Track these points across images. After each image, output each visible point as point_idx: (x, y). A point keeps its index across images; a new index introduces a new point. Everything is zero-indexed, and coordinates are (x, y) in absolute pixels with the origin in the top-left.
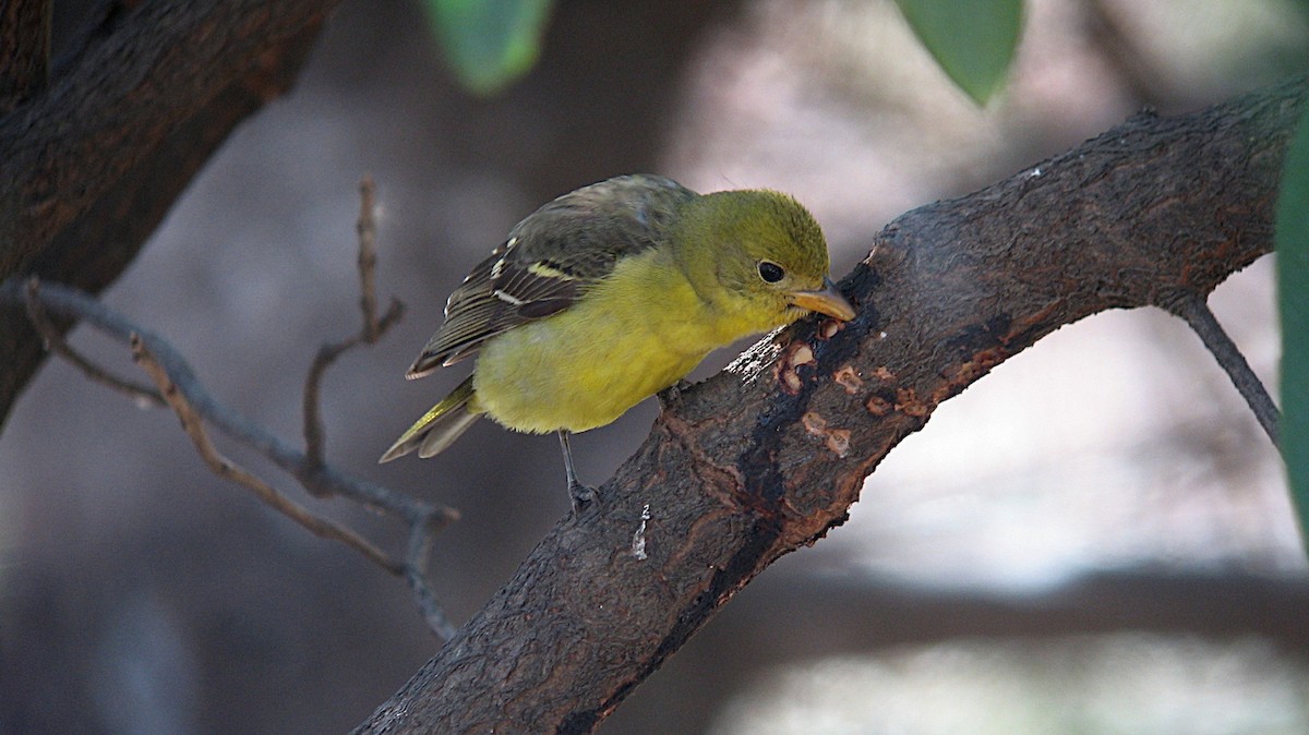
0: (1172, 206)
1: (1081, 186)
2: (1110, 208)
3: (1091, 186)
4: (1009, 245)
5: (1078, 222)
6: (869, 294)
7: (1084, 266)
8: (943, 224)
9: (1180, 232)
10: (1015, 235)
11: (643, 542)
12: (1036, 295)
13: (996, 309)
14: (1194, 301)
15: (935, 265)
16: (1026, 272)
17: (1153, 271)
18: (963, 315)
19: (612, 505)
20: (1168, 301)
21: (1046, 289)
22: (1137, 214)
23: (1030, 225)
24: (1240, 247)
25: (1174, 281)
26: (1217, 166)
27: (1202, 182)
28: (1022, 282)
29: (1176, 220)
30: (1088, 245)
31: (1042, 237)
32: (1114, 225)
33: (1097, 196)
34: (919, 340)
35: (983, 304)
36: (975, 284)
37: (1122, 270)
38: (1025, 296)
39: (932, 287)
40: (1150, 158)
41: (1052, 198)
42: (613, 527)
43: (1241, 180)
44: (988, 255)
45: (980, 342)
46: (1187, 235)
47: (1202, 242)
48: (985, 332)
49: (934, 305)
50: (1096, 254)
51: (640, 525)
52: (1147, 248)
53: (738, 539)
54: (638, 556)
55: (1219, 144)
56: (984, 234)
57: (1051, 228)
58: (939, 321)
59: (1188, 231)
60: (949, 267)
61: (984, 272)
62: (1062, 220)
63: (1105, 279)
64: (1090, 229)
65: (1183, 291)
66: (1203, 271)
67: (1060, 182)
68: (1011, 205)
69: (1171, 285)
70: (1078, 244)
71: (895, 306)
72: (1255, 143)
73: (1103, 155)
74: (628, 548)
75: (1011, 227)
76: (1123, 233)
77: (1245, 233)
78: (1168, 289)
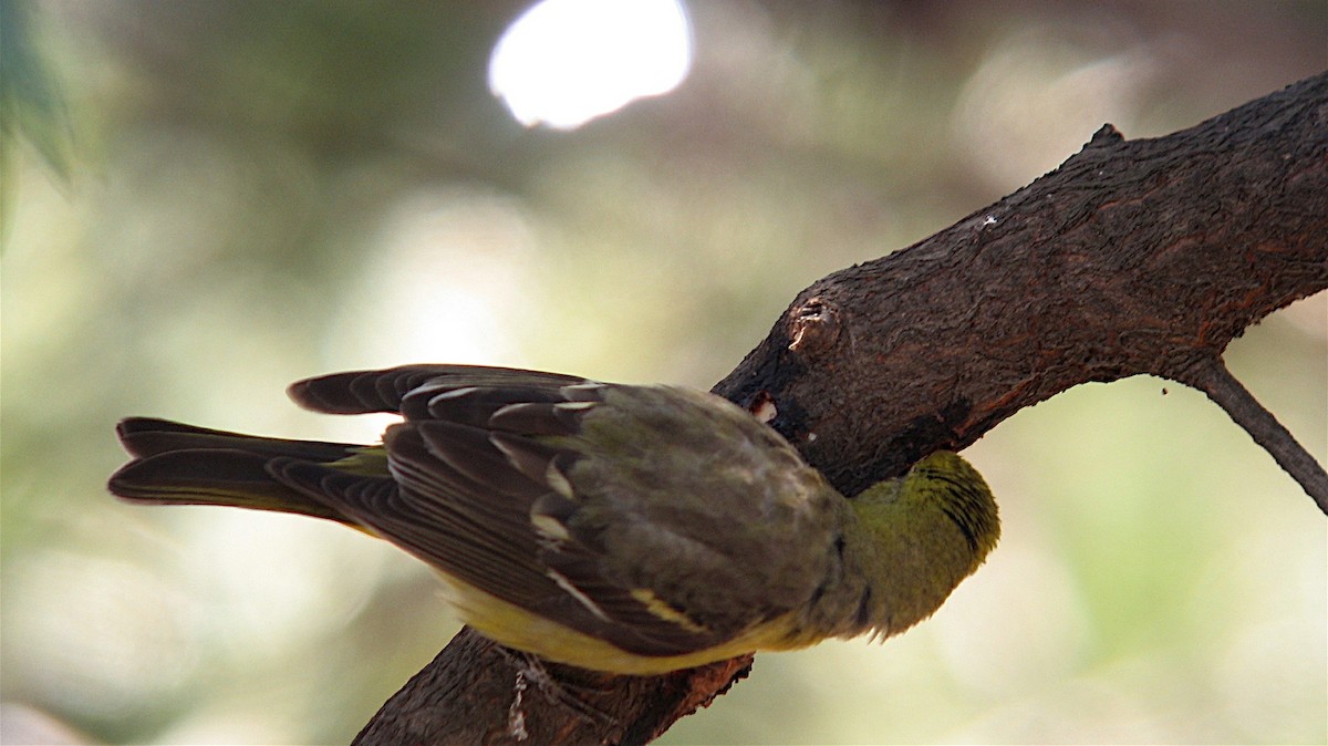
0: (1186, 249)
1: (1059, 232)
2: (1102, 257)
3: (1072, 232)
4: (970, 314)
5: (1062, 278)
6: (787, 387)
7: (1072, 331)
8: (877, 293)
9: (1198, 281)
10: (978, 301)
11: (520, 718)
12: (1005, 373)
13: (953, 394)
14: (1212, 366)
15: (876, 346)
16: (993, 346)
17: (1165, 333)
18: (913, 405)
19: (472, 676)
20: (1180, 367)
21: (1019, 364)
22: (1141, 261)
23: (995, 286)
24: (1275, 294)
25: (1188, 342)
26: (1242, 195)
27: (1224, 216)
28: (988, 358)
29: (1193, 266)
30: (1076, 305)
31: (1014, 299)
32: (1111, 278)
33: (1083, 244)
34: (859, 439)
35: (937, 389)
36: (927, 365)
37: (1124, 333)
38: (991, 375)
39: (875, 373)
40: (1146, 191)
41: (1020, 251)
42: (480, 702)
43: (1278, 209)
44: (945, 327)
45: (930, 438)
46: (1207, 284)
47: (1227, 291)
48: (939, 423)
49: (877, 394)
50: (1087, 316)
51: (515, 697)
52: (1157, 304)
53: (637, 705)
54: (517, 736)
55: (1240, 166)
56: (934, 301)
57: (1024, 289)
58: (884, 414)
59: (1209, 278)
60: (894, 345)
61: (939, 349)
62: (1039, 277)
63: (1099, 346)
64: (1079, 285)
65: (1199, 355)
66: (1225, 325)
67: (1029, 230)
68: (966, 263)
69: (1186, 347)
70: (1062, 305)
71: (826, 401)
72: (1293, 161)
73: (1080, 193)
74: (504, 727)
75: (971, 291)
76: (1125, 288)
77: (1280, 277)
78: (1181, 353)
